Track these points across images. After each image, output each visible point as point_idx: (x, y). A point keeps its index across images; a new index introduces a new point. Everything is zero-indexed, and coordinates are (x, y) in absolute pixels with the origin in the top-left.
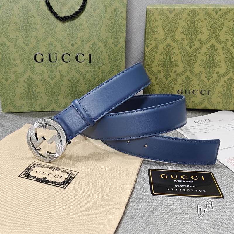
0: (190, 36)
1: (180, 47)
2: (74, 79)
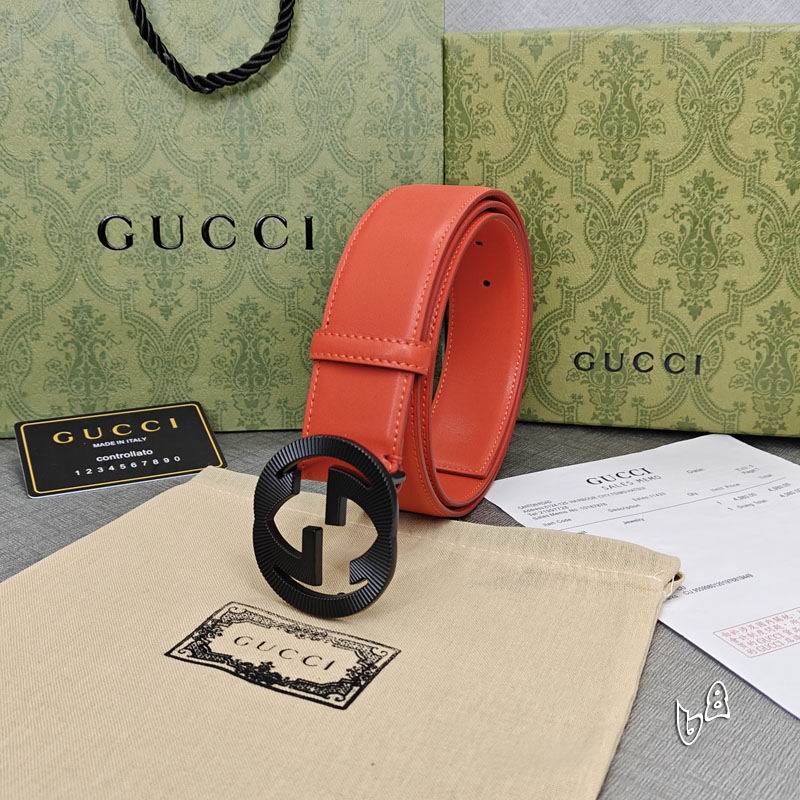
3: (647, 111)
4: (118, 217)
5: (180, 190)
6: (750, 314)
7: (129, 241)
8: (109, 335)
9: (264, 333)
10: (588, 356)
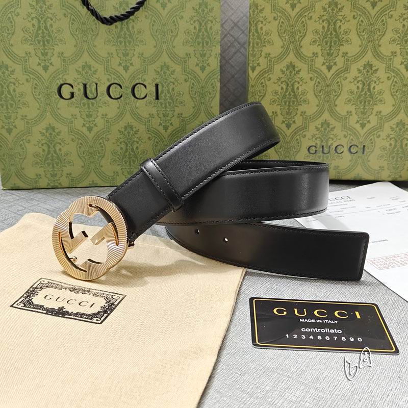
0: (327, 49)
1: (311, 69)
2: (129, 129)
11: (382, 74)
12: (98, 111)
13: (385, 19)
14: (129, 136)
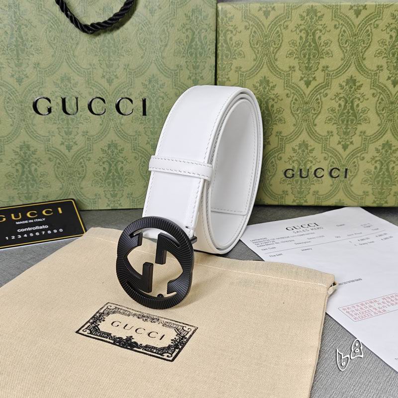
3: (323, 46)
4: (44, 98)
5: (76, 84)
6: (372, 147)
7: (50, 110)
8: (39, 160)
9: (120, 159)
10: (291, 171)
11: (366, 90)
12: (78, 128)
13: (369, 29)
14: (113, 155)
